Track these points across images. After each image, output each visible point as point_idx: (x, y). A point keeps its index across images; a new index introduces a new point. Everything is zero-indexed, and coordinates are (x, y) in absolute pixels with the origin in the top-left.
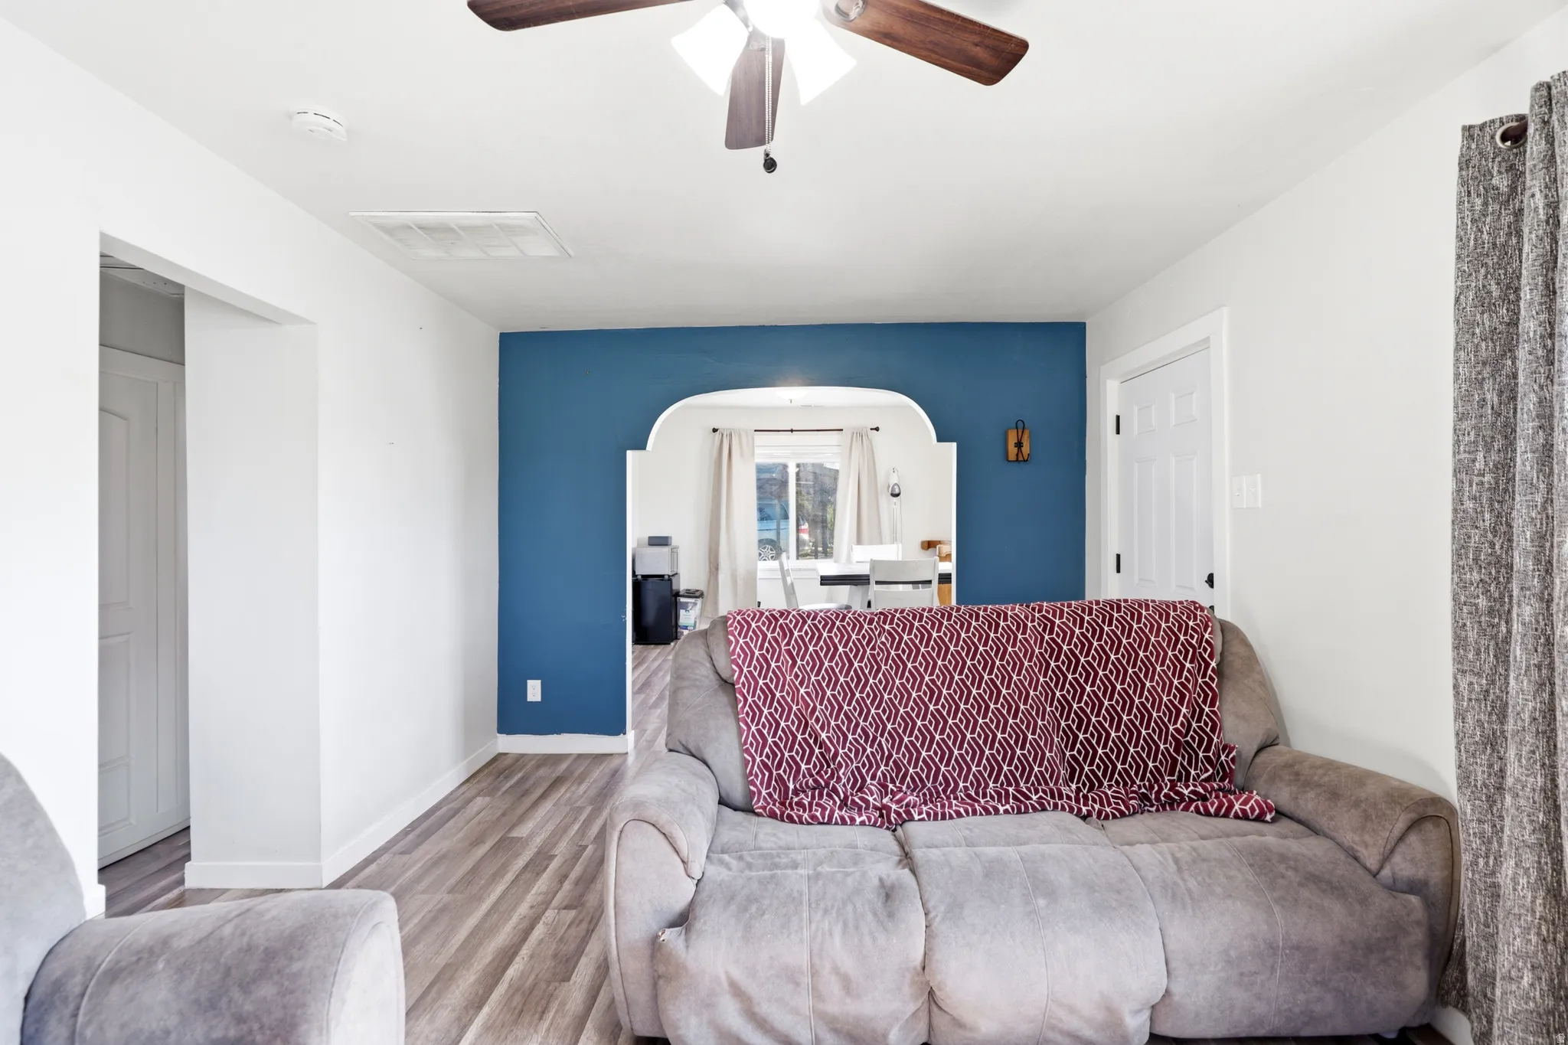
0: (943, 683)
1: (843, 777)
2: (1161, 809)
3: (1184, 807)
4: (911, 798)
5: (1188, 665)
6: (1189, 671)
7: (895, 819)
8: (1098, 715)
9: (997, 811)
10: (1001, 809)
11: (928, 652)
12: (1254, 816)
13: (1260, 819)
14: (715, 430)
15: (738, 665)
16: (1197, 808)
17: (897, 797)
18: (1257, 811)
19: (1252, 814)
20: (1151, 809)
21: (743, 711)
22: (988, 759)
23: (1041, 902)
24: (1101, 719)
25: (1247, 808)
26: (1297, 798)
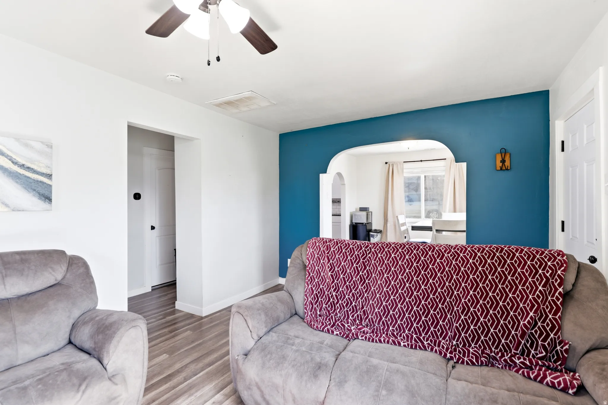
0: (392, 279)
1: (338, 313)
2: (504, 367)
3: (516, 370)
4: (366, 329)
5: (540, 288)
6: (540, 291)
7: (351, 336)
8: (475, 308)
9: (399, 344)
10: (402, 344)
11: (388, 263)
12: (560, 388)
13: (565, 390)
14: (386, 163)
15: (309, 260)
16: (523, 372)
17: (359, 327)
18: (562, 385)
19: (559, 386)
20: (499, 366)
21: (308, 279)
22: (406, 319)
23: (384, 392)
24: (476, 310)
25: (556, 381)
26: (595, 385)
